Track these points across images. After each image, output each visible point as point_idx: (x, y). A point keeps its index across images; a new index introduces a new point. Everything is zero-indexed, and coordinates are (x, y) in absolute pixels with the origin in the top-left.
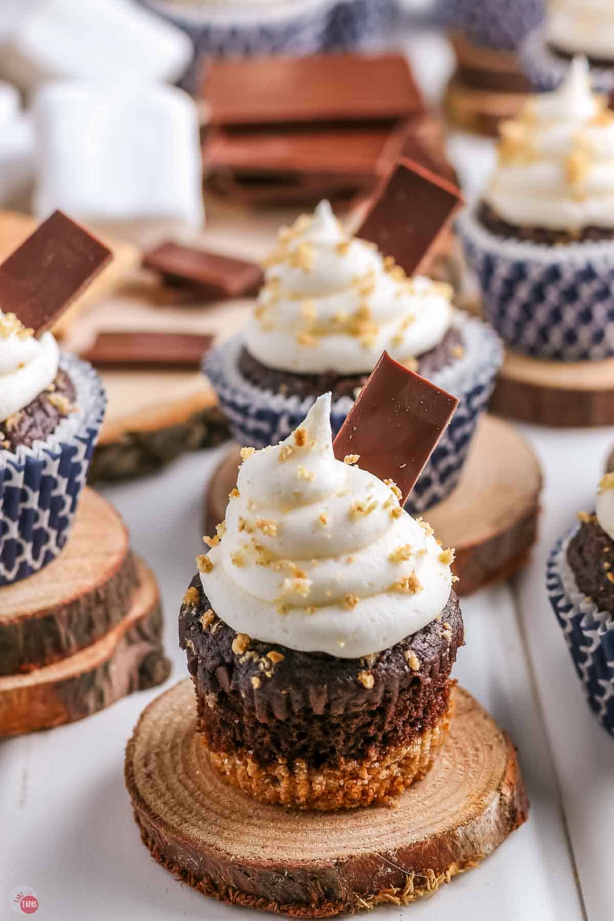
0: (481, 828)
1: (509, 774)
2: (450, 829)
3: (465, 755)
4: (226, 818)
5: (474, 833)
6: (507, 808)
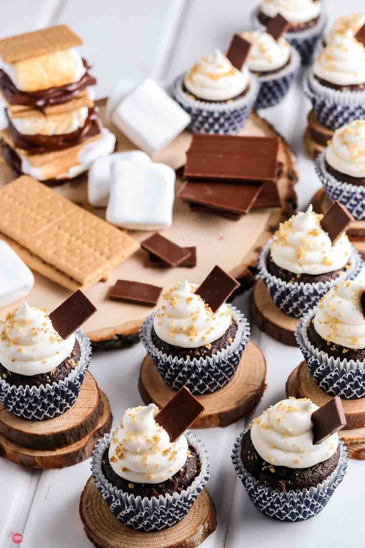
0: (196, 538)
1: (208, 518)
2: (184, 540)
4: (110, 529)
5: (193, 540)
6: (206, 529)
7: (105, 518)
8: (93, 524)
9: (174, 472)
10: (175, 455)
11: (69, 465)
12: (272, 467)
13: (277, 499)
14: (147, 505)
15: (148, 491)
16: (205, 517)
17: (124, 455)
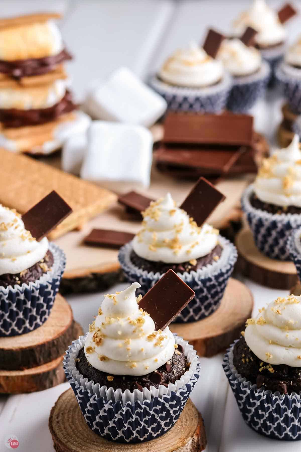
1: (197, 431)
3: (182, 422)
4: (85, 441)
6: (196, 444)
7: (79, 431)
8: (64, 436)
9: (160, 364)
10: (162, 341)
11: (38, 390)
12: (271, 367)
13: (276, 405)
14: (128, 399)
15: (129, 384)
16: (194, 429)
17: (102, 341)
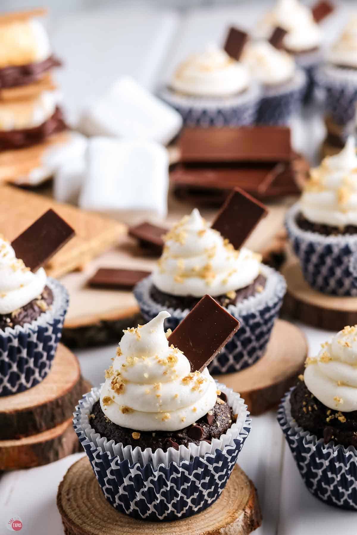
0: (234, 529)
1: (250, 503)
2: (217, 529)
3: (229, 492)
4: (105, 521)
5: (230, 531)
6: (249, 519)
7: (97, 510)
8: (78, 516)
9: (200, 414)
10: (201, 385)
11: (40, 464)
12: (341, 415)
13: (351, 464)
14: (160, 460)
16: (245, 500)
17: (123, 387)
